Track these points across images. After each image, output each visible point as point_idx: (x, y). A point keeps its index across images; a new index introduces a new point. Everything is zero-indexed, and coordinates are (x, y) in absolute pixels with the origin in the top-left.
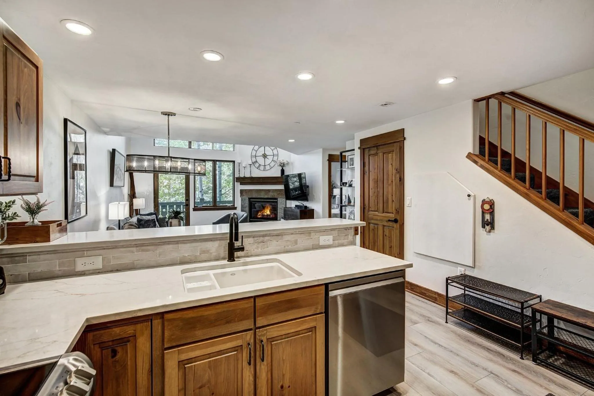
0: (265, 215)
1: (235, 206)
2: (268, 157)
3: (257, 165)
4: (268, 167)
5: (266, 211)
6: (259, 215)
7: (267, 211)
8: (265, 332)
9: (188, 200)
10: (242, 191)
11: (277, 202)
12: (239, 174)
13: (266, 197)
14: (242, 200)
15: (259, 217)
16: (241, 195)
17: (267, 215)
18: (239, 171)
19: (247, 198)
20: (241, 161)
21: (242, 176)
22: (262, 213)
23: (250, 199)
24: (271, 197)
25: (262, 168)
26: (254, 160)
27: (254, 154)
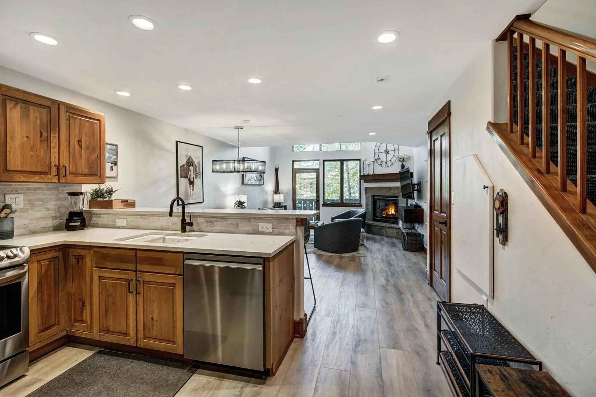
0: (390, 214)
1: (361, 204)
2: (389, 153)
3: (379, 162)
4: (389, 164)
5: (390, 211)
6: (384, 214)
7: (392, 210)
8: (142, 275)
9: (318, 196)
10: (366, 189)
11: (398, 200)
12: (364, 172)
13: (387, 195)
14: (366, 198)
15: (384, 215)
16: (365, 193)
17: (392, 214)
18: (364, 170)
19: (371, 196)
20: (366, 159)
21: (366, 173)
22: (387, 212)
23: (373, 197)
24: (392, 195)
25: (384, 164)
26: (377, 157)
27: (376, 151)
